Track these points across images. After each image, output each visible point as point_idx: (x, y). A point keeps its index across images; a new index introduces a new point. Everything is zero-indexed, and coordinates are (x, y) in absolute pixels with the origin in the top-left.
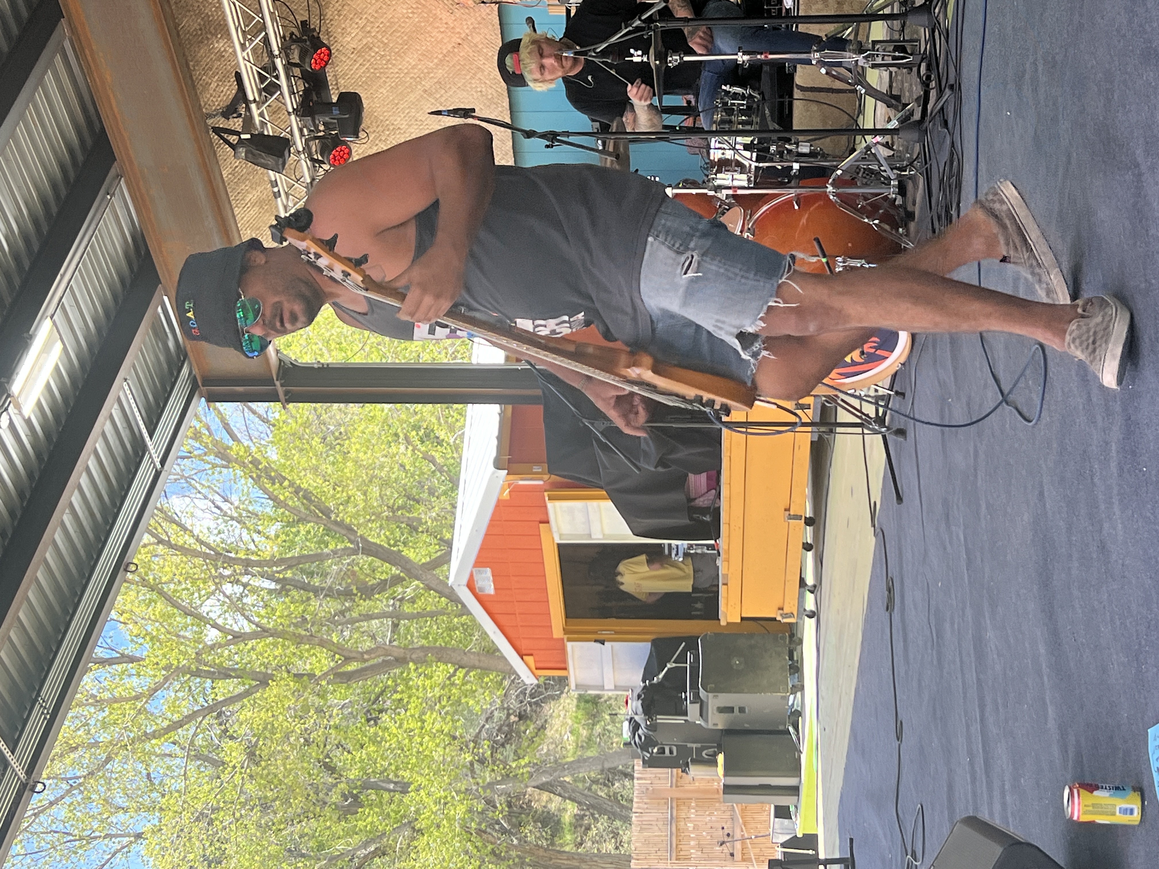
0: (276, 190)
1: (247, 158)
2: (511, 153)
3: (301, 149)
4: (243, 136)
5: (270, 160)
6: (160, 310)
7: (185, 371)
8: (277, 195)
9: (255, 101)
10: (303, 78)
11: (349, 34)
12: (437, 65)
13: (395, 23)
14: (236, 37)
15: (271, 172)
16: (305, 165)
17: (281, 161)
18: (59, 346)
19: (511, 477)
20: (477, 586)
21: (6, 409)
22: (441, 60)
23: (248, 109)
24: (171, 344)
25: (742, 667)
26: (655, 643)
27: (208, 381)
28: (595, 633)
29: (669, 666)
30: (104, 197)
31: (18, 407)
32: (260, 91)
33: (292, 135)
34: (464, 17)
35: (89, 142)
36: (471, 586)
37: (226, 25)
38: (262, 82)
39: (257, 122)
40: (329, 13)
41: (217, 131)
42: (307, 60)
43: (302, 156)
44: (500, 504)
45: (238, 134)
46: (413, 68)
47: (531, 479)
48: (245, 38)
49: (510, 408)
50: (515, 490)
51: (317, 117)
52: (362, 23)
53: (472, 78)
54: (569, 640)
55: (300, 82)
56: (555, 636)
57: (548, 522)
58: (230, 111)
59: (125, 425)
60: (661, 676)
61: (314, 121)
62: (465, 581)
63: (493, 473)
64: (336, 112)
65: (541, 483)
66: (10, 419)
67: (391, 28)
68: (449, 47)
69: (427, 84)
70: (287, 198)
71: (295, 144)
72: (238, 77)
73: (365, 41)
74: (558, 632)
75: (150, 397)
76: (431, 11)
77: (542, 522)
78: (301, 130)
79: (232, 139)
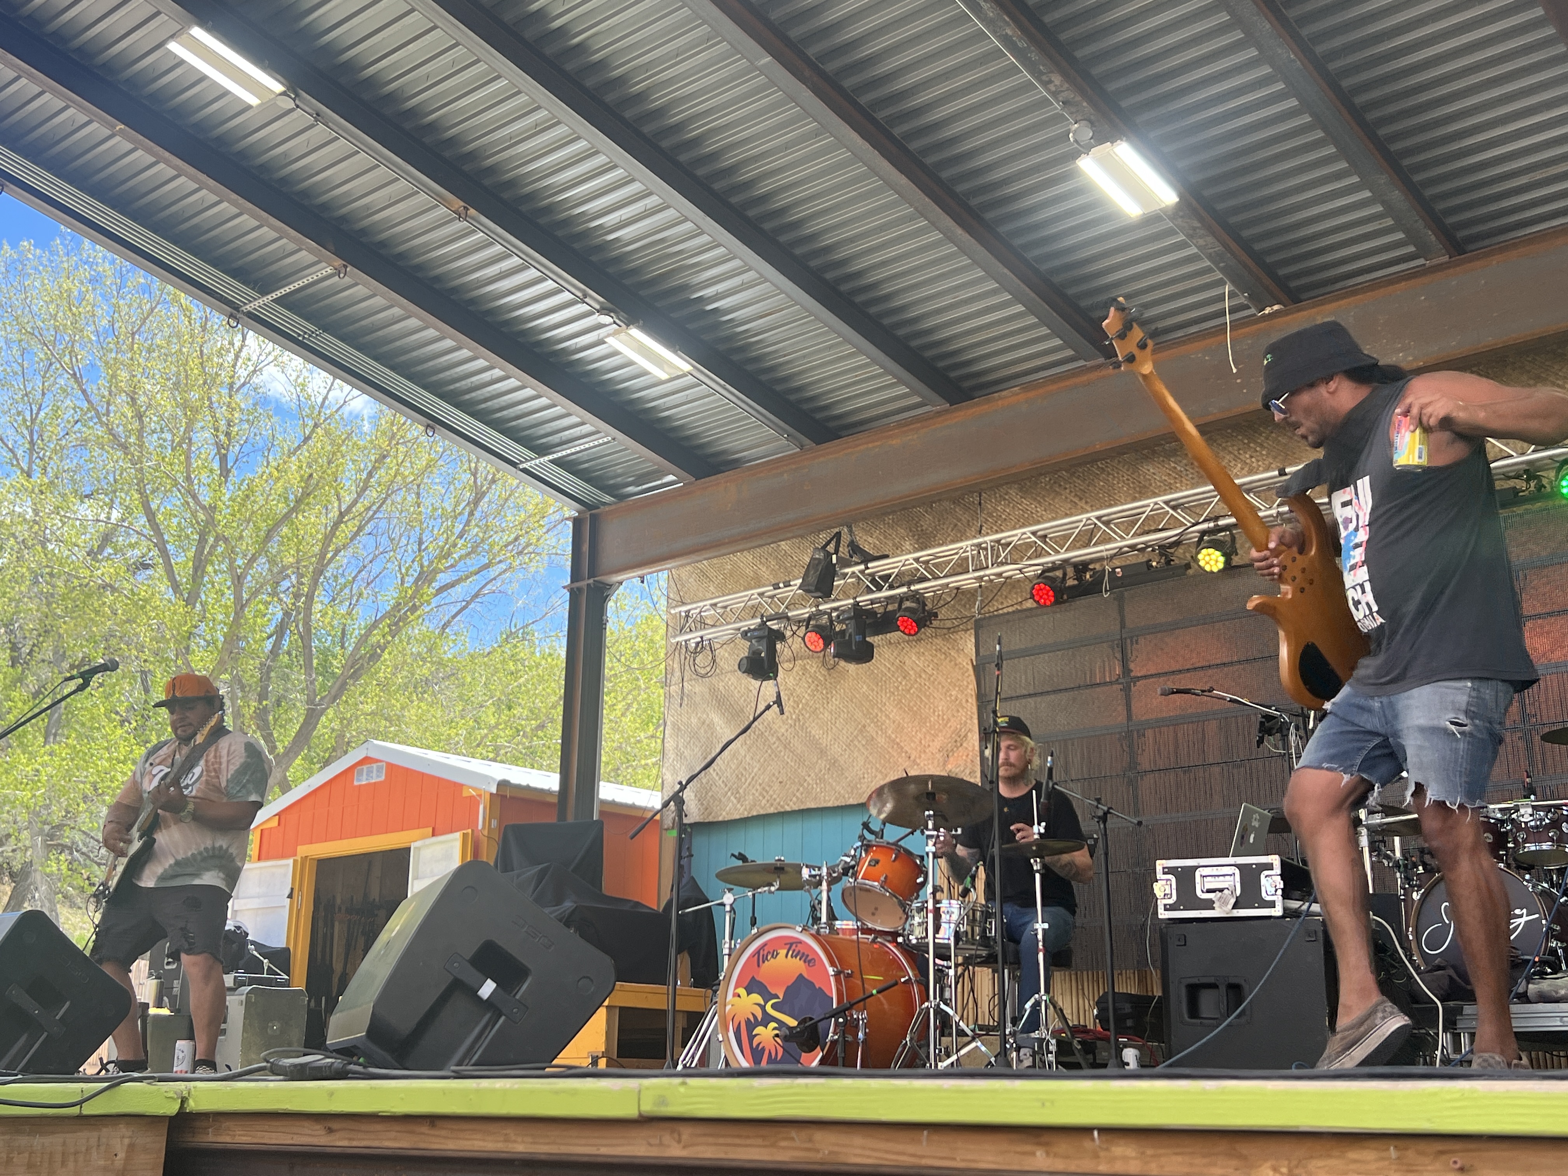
0: (781, 585)
1: (812, 559)
2: (802, 807)
3: (821, 608)
4: (834, 557)
5: (813, 579)
6: (671, 478)
7: (608, 499)
8: (776, 587)
9: (867, 568)
10: (886, 613)
11: (919, 659)
12: (890, 737)
13: (928, 699)
14: (923, 555)
15: (800, 581)
16: (804, 612)
17: (813, 588)
18: (664, 376)
19: (488, 797)
20: (365, 767)
21: (615, 322)
22: (894, 741)
23: (857, 564)
24: (631, 489)
25: (269, 1031)
26: (287, 950)
27: (594, 519)
28: (300, 890)
29: (266, 961)
30: (786, 431)
31: (614, 334)
32: (872, 575)
33: (833, 601)
34: (936, 762)
35: (832, 424)
36: (367, 760)
37: (934, 547)
38: (880, 577)
39: (846, 570)
40: (939, 641)
41: (838, 535)
42: (907, 614)
43: (814, 609)
44: (458, 787)
45: (836, 552)
46: (886, 716)
47: (484, 818)
48: (924, 562)
49: (555, 800)
50: (473, 802)
51: (853, 621)
52: (929, 670)
53: (877, 769)
54: (295, 862)
55: (882, 610)
56: (299, 848)
57: (433, 835)
58: (855, 548)
59: (564, 439)
60: (255, 953)
61: (848, 619)
62: (372, 755)
63: (493, 779)
64: (858, 638)
65: (480, 827)
66: (605, 326)
67: (925, 695)
68: (906, 748)
69: (871, 729)
70: (769, 597)
71: (826, 602)
72: (886, 557)
73: (911, 673)
74: (305, 850)
75: (586, 465)
76: (941, 731)
77: (434, 830)
78: (836, 609)
79: (831, 548)
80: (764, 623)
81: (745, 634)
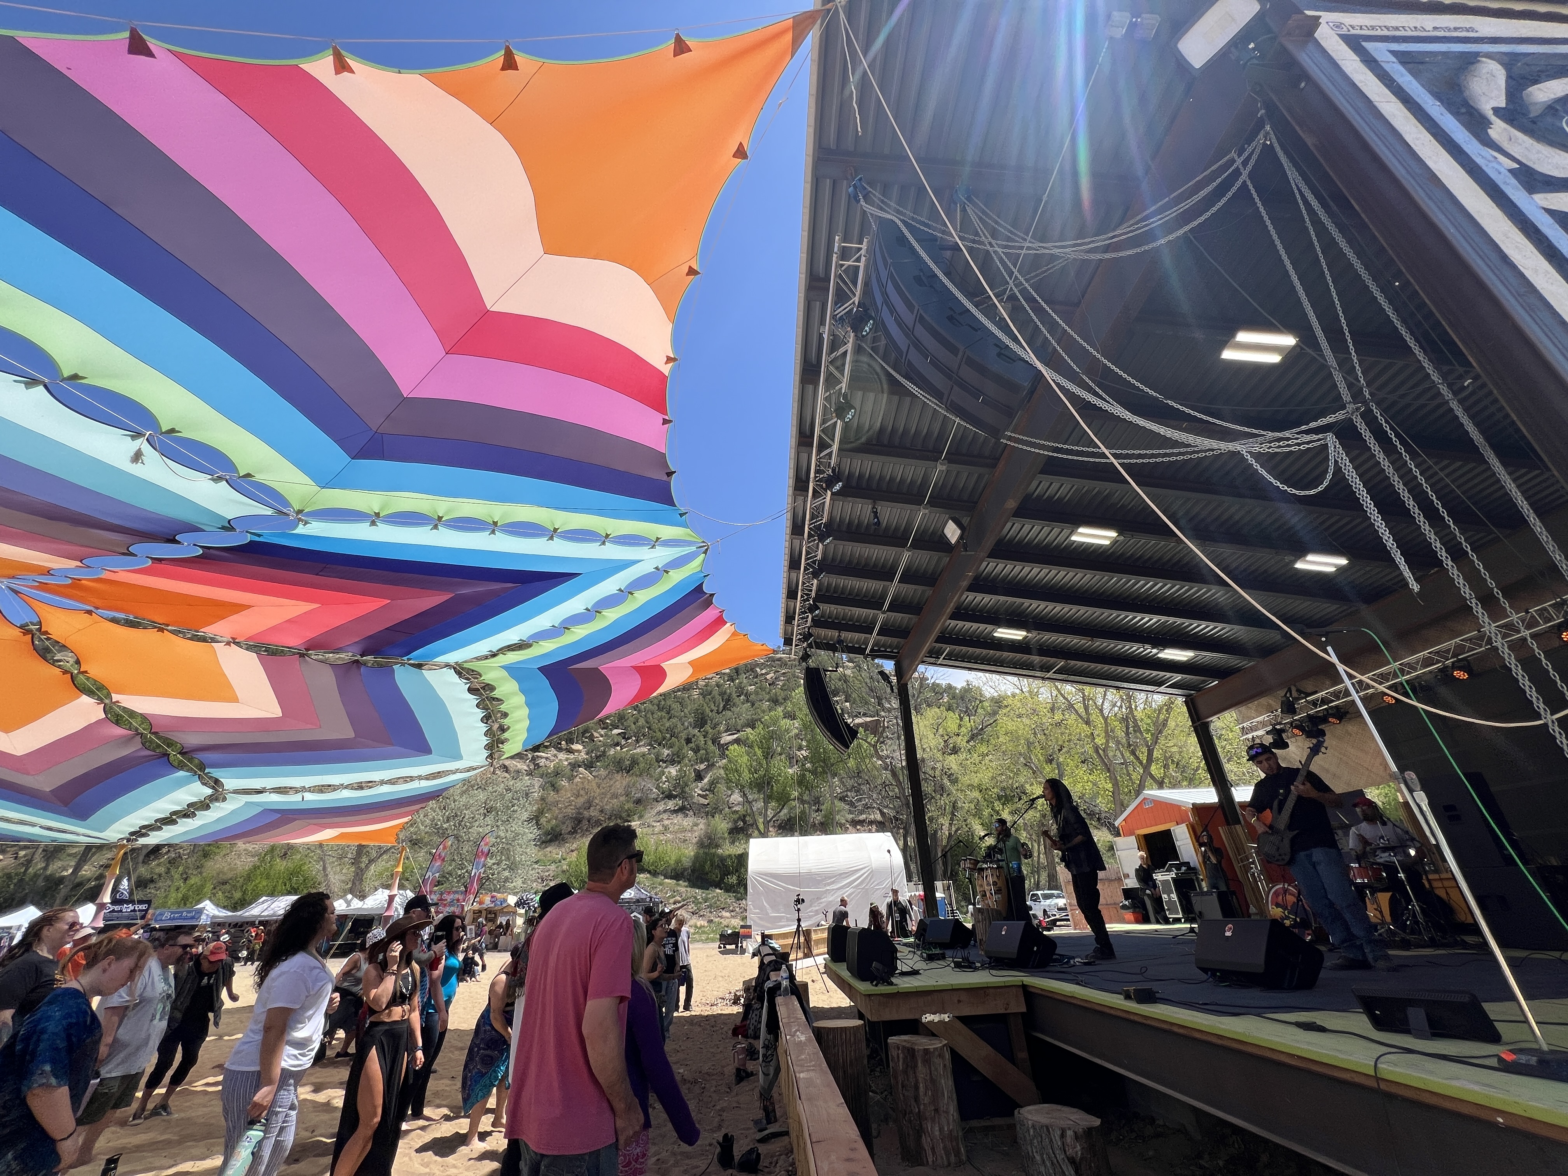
1: (1282, 700)
3: (1294, 718)
4: (1291, 698)
7: (1194, 693)
8: (1272, 713)
10: (1323, 717)
16: (1288, 721)
17: (1288, 711)
18: (1185, 657)
19: (1190, 809)
20: (1145, 801)
21: (1158, 648)
23: (1303, 698)
24: (1202, 686)
32: (1311, 702)
33: (1298, 715)
38: (1316, 701)
39: (1299, 702)
41: (1289, 690)
43: (1291, 719)
44: (1179, 807)
47: (1192, 817)
49: (1219, 806)
50: (1186, 812)
51: (1310, 721)
54: (1136, 837)
57: (1177, 825)
58: (1300, 692)
62: (1146, 797)
63: (1190, 802)
65: (1192, 821)
70: (1272, 717)
74: (1137, 832)
75: (1179, 684)
77: (1177, 822)
79: (1288, 695)
80: (1274, 727)
81: (1268, 733)
